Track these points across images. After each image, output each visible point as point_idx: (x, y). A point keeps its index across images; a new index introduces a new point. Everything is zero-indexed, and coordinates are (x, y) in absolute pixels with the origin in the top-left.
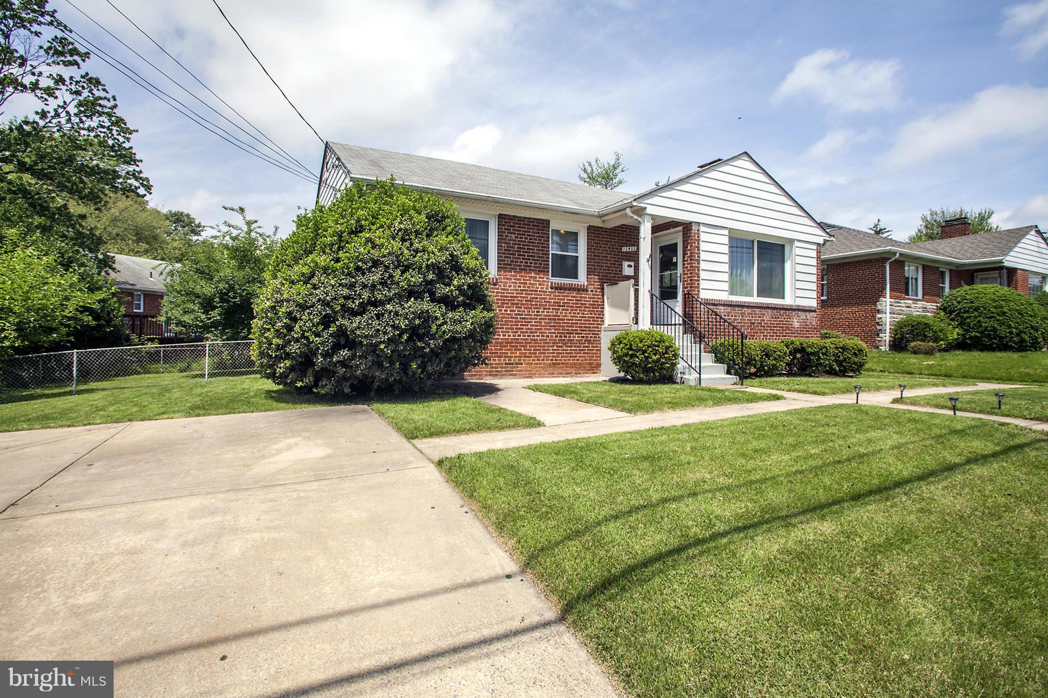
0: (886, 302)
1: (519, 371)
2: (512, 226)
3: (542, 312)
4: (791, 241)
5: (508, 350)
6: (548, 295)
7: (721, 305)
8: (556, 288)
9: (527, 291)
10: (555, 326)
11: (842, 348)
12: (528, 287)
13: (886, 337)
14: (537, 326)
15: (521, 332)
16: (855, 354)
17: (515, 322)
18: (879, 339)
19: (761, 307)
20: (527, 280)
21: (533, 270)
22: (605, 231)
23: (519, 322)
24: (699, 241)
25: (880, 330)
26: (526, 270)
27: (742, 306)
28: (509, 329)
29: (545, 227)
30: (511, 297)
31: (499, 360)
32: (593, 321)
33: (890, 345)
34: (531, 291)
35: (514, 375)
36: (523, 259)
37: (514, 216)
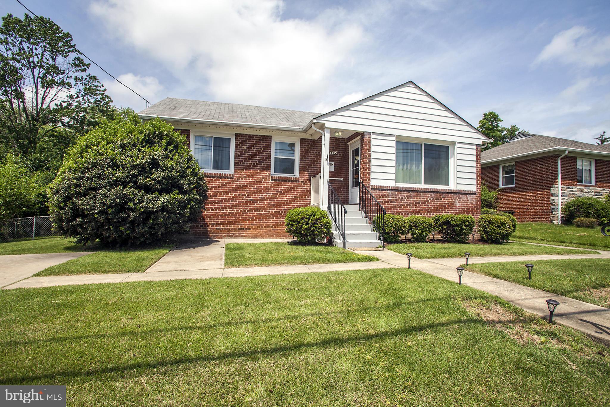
0: (558, 188)
1: (247, 234)
2: (244, 141)
3: (265, 196)
4: (454, 143)
5: (240, 220)
6: (269, 185)
7: (389, 190)
8: (275, 180)
9: (255, 182)
10: (274, 205)
11: (488, 221)
12: (255, 180)
13: (559, 214)
14: (261, 204)
15: (249, 209)
16: (498, 226)
17: (246, 202)
18: (553, 215)
19: (425, 192)
20: (254, 175)
21: (258, 169)
22: (313, 142)
23: (248, 202)
24: (370, 145)
25: (554, 209)
26: (254, 168)
27: (408, 190)
28: (241, 206)
29: (268, 140)
30: (242, 186)
31: (234, 226)
32: (303, 201)
33: (562, 220)
34: (257, 182)
35: (245, 236)
36: (251, 162)
37: (246, 134)
